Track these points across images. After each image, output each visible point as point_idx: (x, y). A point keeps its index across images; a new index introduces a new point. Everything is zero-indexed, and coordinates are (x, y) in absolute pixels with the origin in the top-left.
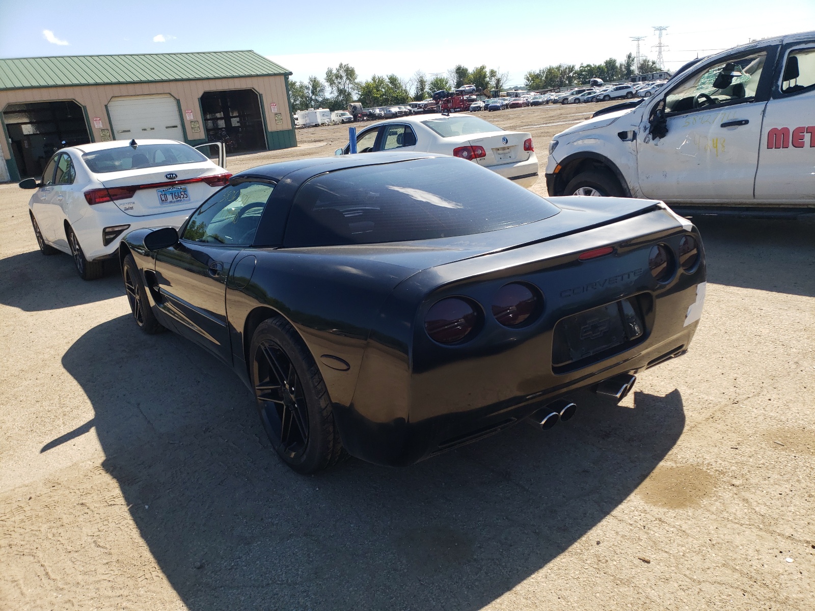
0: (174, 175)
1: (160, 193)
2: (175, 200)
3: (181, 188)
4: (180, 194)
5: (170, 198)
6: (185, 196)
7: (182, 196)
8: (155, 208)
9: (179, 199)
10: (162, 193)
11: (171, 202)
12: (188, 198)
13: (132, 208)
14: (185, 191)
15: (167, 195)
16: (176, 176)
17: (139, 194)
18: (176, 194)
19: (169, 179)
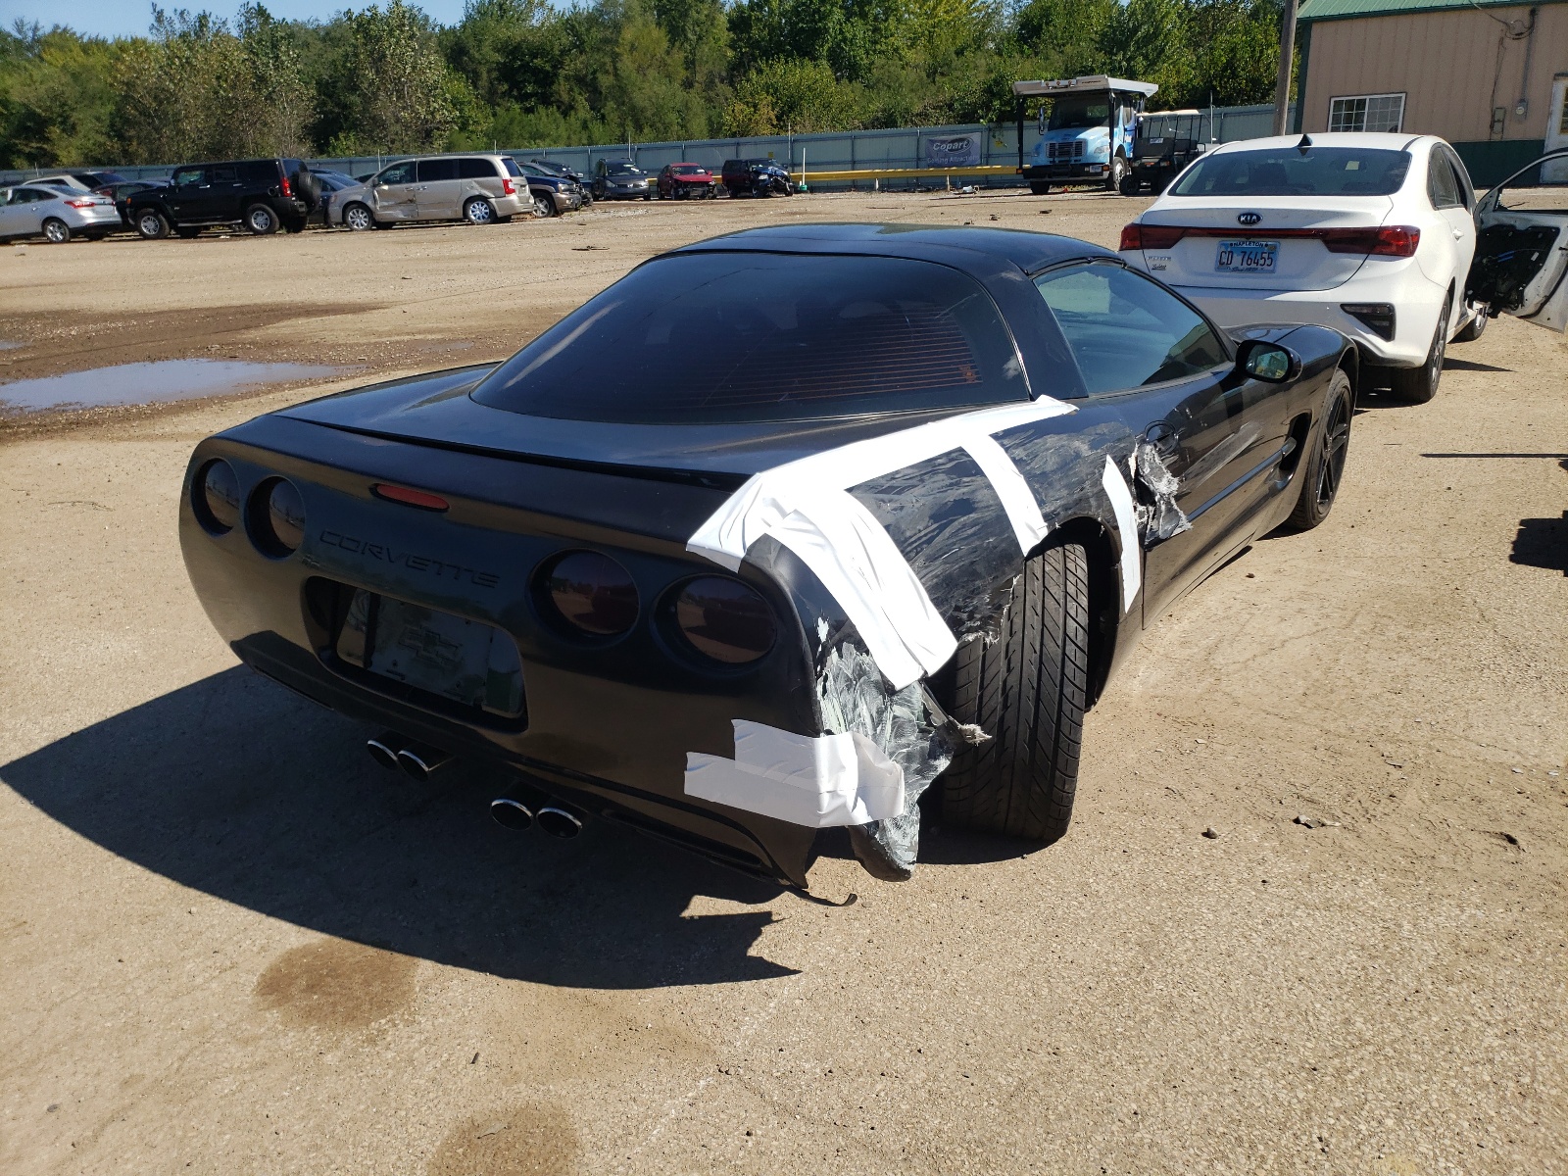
0: (1254, 217)
1: (1223, 249)
2: (1245, 266)
3: (1266, 245)
4: (1259, 257)
5: (1237, 260)
6: (1268, 262)
7: (1261, 262)
8: (1201, 274)
9: (1253, 266)
10: (1227, 248)
11: (1236, 269)
12: (1271, 268)
13: (1163, 268)
14: (1273, 251)
15: (1235, 255)
16: (1259, 218)
17: (1188, 244)
18: (1252, 256)
19: (1243, 223)
